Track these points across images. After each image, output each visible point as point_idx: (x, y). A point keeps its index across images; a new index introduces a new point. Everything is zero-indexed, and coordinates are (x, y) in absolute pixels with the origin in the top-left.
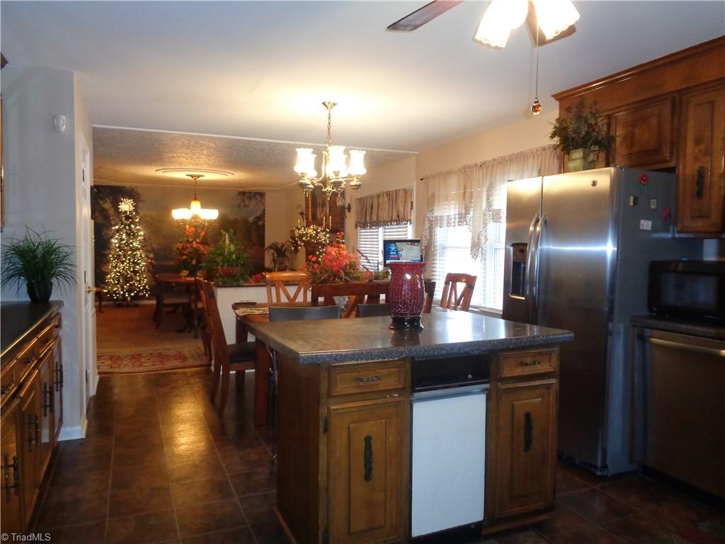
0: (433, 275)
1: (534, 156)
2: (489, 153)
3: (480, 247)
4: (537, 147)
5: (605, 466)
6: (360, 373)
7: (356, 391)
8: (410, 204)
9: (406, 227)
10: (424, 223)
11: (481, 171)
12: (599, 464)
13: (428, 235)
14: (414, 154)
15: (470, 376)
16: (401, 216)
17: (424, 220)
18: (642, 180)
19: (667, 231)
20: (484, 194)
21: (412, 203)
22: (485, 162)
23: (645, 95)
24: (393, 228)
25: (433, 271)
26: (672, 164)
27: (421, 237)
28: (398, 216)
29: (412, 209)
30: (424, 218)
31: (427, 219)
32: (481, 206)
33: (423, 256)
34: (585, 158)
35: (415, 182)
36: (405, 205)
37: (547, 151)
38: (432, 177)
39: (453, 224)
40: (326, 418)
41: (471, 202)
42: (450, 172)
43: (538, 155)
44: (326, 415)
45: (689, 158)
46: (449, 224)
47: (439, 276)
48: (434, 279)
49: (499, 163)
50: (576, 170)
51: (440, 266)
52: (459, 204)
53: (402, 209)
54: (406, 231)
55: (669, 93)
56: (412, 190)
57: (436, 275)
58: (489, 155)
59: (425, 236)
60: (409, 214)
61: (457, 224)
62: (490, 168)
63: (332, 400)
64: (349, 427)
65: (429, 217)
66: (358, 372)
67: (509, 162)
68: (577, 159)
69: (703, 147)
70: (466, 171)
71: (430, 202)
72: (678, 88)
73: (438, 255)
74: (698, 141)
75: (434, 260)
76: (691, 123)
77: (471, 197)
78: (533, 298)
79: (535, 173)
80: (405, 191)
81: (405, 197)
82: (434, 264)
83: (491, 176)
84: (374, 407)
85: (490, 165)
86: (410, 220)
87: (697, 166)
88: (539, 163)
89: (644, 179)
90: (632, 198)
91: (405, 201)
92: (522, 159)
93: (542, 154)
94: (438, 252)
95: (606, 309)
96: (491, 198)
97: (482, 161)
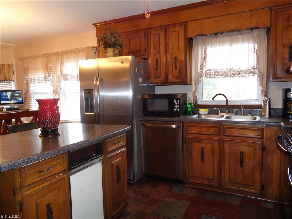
0: (30, 107)
1: (83, 51)
2: (59, 48)
3: (57, 92)
4: (84, 47)
5: (134, 179)
6: (41, 167)
7: (40, 179)
8: (12, 72)
9: (11, 84)
10: (23, 82)
11: (55, 57)
12: (132, 179)
13: (25, 87)
14: (12, 46)
15: (94, 155)
16: (7, 78)
17: (23, 80)
18: (139, 62)
19: (145, 83)
20: (58, 67)
21: (13, 71)
22: (57, 52)
23: (134, 29)
24: (6, 84)
25: (30, 105)
26: (146, 57)
27: (22, 89)
28: (5, 78)
29: (13, 74)
30: (23, 79)
31: (24, 79)
32: (57, 73)
33: (24, 98)
34: (114, 51)
35: (14, 61)
36: (9, 72)
37: (89, 49)
38: (27, 58)
39: (41, 82)
40: (20, 202)
41: (51, 71)
42: (37, 56)
43: (85, 50)
44: (20, 200)
45: (152, 55)
46: (39, 82)
47: (34, 107)
48: (30, 109)
49: (65, 53)
50: (110, 57)
51: (34, 102)
52: (44, 72)
53: (7, 74)
54: (11, 86)
55: (143, 29)
56: (12, 64)
57: (32, 107)
58: (59, 49)
59: (24, 88)
60: (12, 76)
61: (43, 81)
62: (60, 55)
63: (23, 190)
64: (37, 202)
65: (26, 79)
66: (40, 167)
67: (70, 53)
68: (110, 52)
69: (157, 51)
70: (47, 56)
71: (26, 71)
72: (146, 27)
73: (32, 97)
74: (155, 49)
75: (30, 100)
76: (152, 41)
77: (51, 69)
78: (98, 113)
79: (84, 58)
80: (9, 65)
81: (9, 68)
82: (30, 102)
83: (61, 59)
84: (50, 185)
85: (60, 53)
86: (13, 80)
87: (155, 58)
88: (86, 54)
89: (139, 61)
90: (136, 69)
91: (9, 71)
92: (77, 52)
93: (87, 50)
94: (32, 96)
95: (131, 115)
96: (62, 70)
97: (56, 52)
